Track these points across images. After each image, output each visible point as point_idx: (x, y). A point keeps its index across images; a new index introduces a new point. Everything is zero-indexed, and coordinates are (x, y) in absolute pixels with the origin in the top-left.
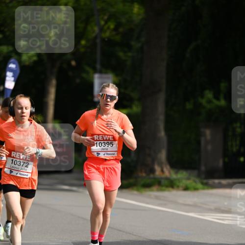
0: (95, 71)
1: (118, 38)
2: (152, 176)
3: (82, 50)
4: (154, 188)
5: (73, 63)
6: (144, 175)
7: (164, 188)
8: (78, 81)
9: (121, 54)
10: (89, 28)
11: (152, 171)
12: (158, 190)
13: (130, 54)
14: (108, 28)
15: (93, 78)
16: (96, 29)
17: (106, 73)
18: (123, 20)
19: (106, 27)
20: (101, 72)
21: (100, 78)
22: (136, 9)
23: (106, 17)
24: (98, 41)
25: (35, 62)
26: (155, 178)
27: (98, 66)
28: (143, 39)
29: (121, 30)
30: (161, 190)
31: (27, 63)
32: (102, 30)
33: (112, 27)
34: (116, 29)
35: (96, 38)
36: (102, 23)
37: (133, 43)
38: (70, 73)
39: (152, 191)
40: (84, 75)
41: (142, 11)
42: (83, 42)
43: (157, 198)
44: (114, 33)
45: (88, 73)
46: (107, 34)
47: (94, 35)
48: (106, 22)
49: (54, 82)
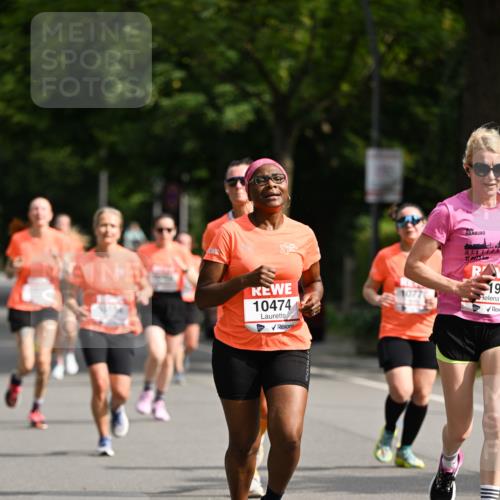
0: (369, 142)
1: (412, 78)
3: (343, 102)
5: (326, 128)
8: (335, 163)
9: (419, 111)
10: (357, 60)
13: (436, 110)
14: (395, 59)
15: (364, 157)
16: (371, 61)
17: (390, 147)
18: (423, 43)
19: (389, 57)
20: (379, 145)
21: (378, 157)
22: (448, 21)
23: (389, 38)
24: (374, 85)
25: (250, 125)
27: (374, 134)
28: (462, 81)
29: (418, 62)
31: (234, 126)
32: (381, 61)
33: (402, 56)
34: (409, 62)
35: (370, 78)
36: (382, 48)
37: (442, 88)
38: (320, 148)
40: (347, 152)
41: (460, 27)
42: (345, 87)
44: (405, 69)
45: (353, 147)
46: (392, 71)
47: (365, 72)
48: (390, 47)
49: (289, 164)
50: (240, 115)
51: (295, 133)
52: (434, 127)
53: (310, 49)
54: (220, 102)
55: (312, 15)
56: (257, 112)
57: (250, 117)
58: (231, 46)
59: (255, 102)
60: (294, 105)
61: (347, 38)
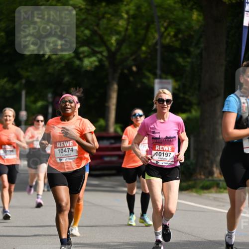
0: (156, 76)
1: (177, 44)
2: (210, 178)
3: (143, 56)
4: (213, 190)
5: (134, 69)
6: (203, 177)
7: (222, 190)
8: (139, 86)
9: (180, 60)
10: (150, 35)
11: (211, 173)
12: (216, 192)
13: (189, 60)
14: (169, 34)
15: (153, 83)
16: (157, 36)
17: (166, 78)
18: (183, 27)
19: (165, 34)
20: (161, 78)
21: (160, 83)
22: (195, 15)
23: (166, 24)
24: (158, 47)
25: (96, 67)
26: (213, 180)
27: (158, 72)
28: (202, 45)
29: (180, 36)
30: (220, 192)
31: (88, 68)
32: (162, 36)
33: (172, 33)
34: (176, 35)
35: (156, 44)
36: (163, 29)
37: (192, 49)
38: (131, 79)
39: (211, 193)
40: (145, 81)
41: (201, 18)
42: (144, 48)
43: (215, 199)
44: (174, 39)
45: (148, 78)
46: (168, 40)
47: (154, 41)
48: (166, 29)
49: (115, 87)
50: (91, 63)
51: (119, 71)
52: (188, 68)
53: (127, 29)
54: (81, 56)
55: (127, 13)
56: (100, 61)
57: (97, 63)
58: (87, 28)
59: (99, 56)
60: (118, 57)
61: (145, 24)
